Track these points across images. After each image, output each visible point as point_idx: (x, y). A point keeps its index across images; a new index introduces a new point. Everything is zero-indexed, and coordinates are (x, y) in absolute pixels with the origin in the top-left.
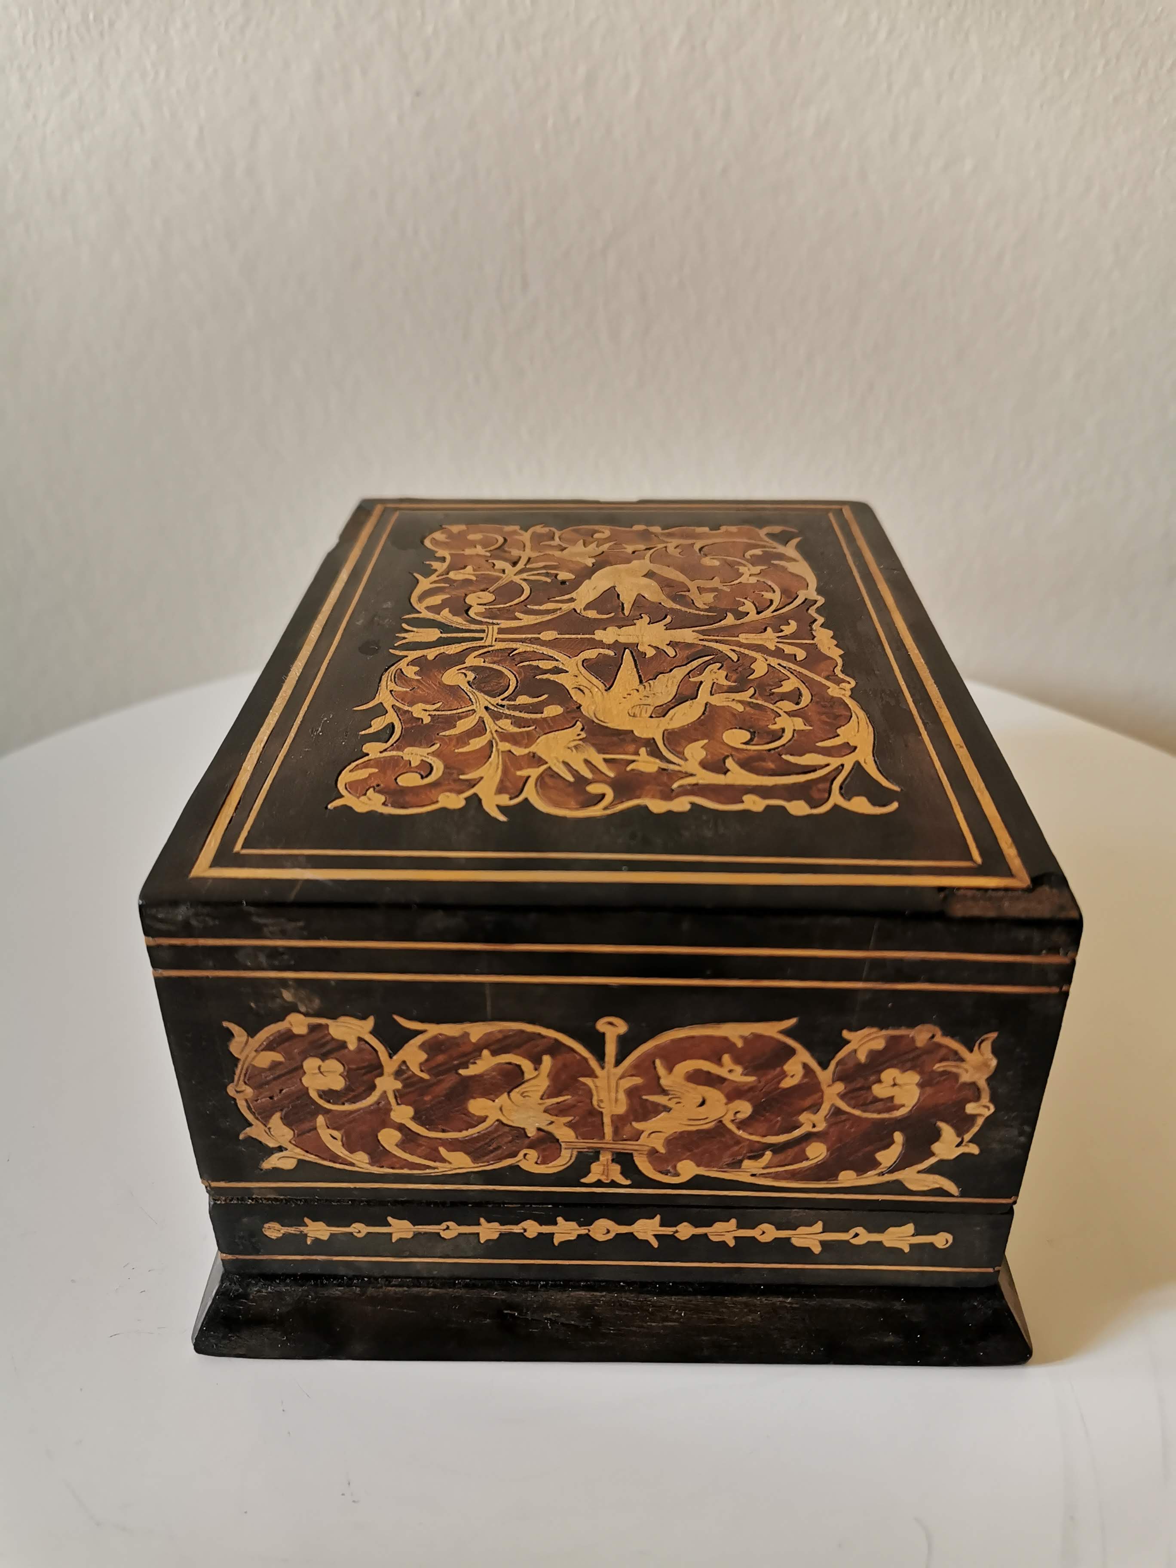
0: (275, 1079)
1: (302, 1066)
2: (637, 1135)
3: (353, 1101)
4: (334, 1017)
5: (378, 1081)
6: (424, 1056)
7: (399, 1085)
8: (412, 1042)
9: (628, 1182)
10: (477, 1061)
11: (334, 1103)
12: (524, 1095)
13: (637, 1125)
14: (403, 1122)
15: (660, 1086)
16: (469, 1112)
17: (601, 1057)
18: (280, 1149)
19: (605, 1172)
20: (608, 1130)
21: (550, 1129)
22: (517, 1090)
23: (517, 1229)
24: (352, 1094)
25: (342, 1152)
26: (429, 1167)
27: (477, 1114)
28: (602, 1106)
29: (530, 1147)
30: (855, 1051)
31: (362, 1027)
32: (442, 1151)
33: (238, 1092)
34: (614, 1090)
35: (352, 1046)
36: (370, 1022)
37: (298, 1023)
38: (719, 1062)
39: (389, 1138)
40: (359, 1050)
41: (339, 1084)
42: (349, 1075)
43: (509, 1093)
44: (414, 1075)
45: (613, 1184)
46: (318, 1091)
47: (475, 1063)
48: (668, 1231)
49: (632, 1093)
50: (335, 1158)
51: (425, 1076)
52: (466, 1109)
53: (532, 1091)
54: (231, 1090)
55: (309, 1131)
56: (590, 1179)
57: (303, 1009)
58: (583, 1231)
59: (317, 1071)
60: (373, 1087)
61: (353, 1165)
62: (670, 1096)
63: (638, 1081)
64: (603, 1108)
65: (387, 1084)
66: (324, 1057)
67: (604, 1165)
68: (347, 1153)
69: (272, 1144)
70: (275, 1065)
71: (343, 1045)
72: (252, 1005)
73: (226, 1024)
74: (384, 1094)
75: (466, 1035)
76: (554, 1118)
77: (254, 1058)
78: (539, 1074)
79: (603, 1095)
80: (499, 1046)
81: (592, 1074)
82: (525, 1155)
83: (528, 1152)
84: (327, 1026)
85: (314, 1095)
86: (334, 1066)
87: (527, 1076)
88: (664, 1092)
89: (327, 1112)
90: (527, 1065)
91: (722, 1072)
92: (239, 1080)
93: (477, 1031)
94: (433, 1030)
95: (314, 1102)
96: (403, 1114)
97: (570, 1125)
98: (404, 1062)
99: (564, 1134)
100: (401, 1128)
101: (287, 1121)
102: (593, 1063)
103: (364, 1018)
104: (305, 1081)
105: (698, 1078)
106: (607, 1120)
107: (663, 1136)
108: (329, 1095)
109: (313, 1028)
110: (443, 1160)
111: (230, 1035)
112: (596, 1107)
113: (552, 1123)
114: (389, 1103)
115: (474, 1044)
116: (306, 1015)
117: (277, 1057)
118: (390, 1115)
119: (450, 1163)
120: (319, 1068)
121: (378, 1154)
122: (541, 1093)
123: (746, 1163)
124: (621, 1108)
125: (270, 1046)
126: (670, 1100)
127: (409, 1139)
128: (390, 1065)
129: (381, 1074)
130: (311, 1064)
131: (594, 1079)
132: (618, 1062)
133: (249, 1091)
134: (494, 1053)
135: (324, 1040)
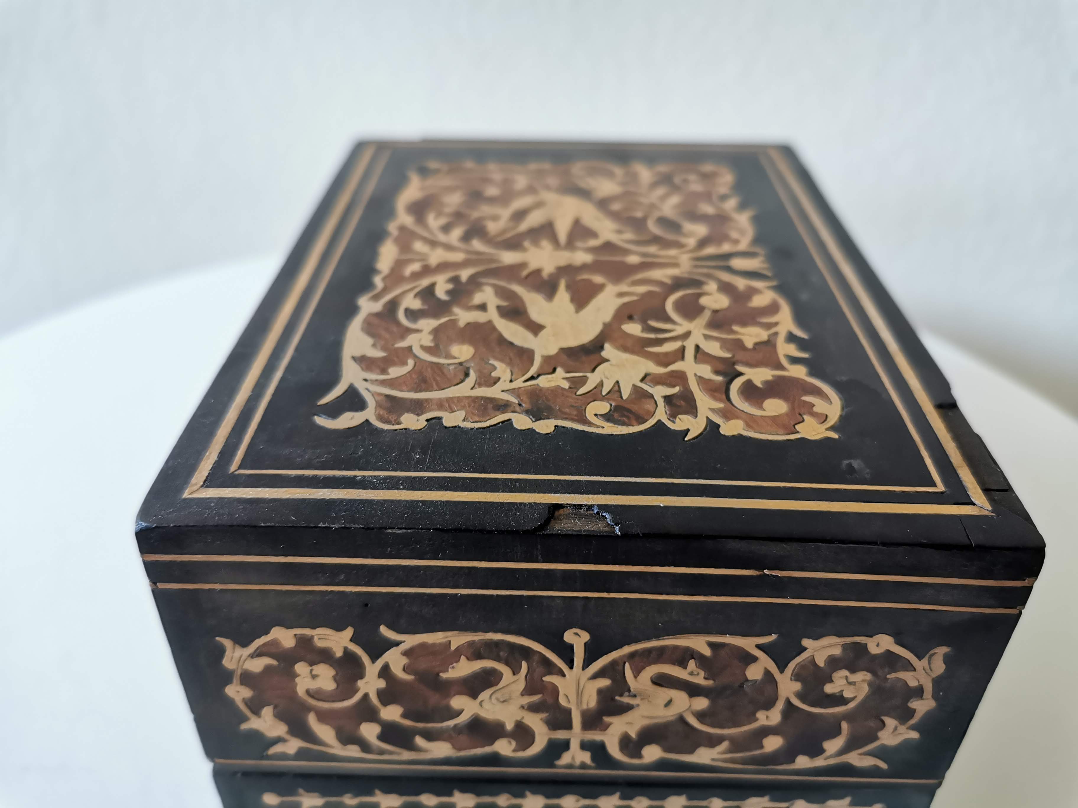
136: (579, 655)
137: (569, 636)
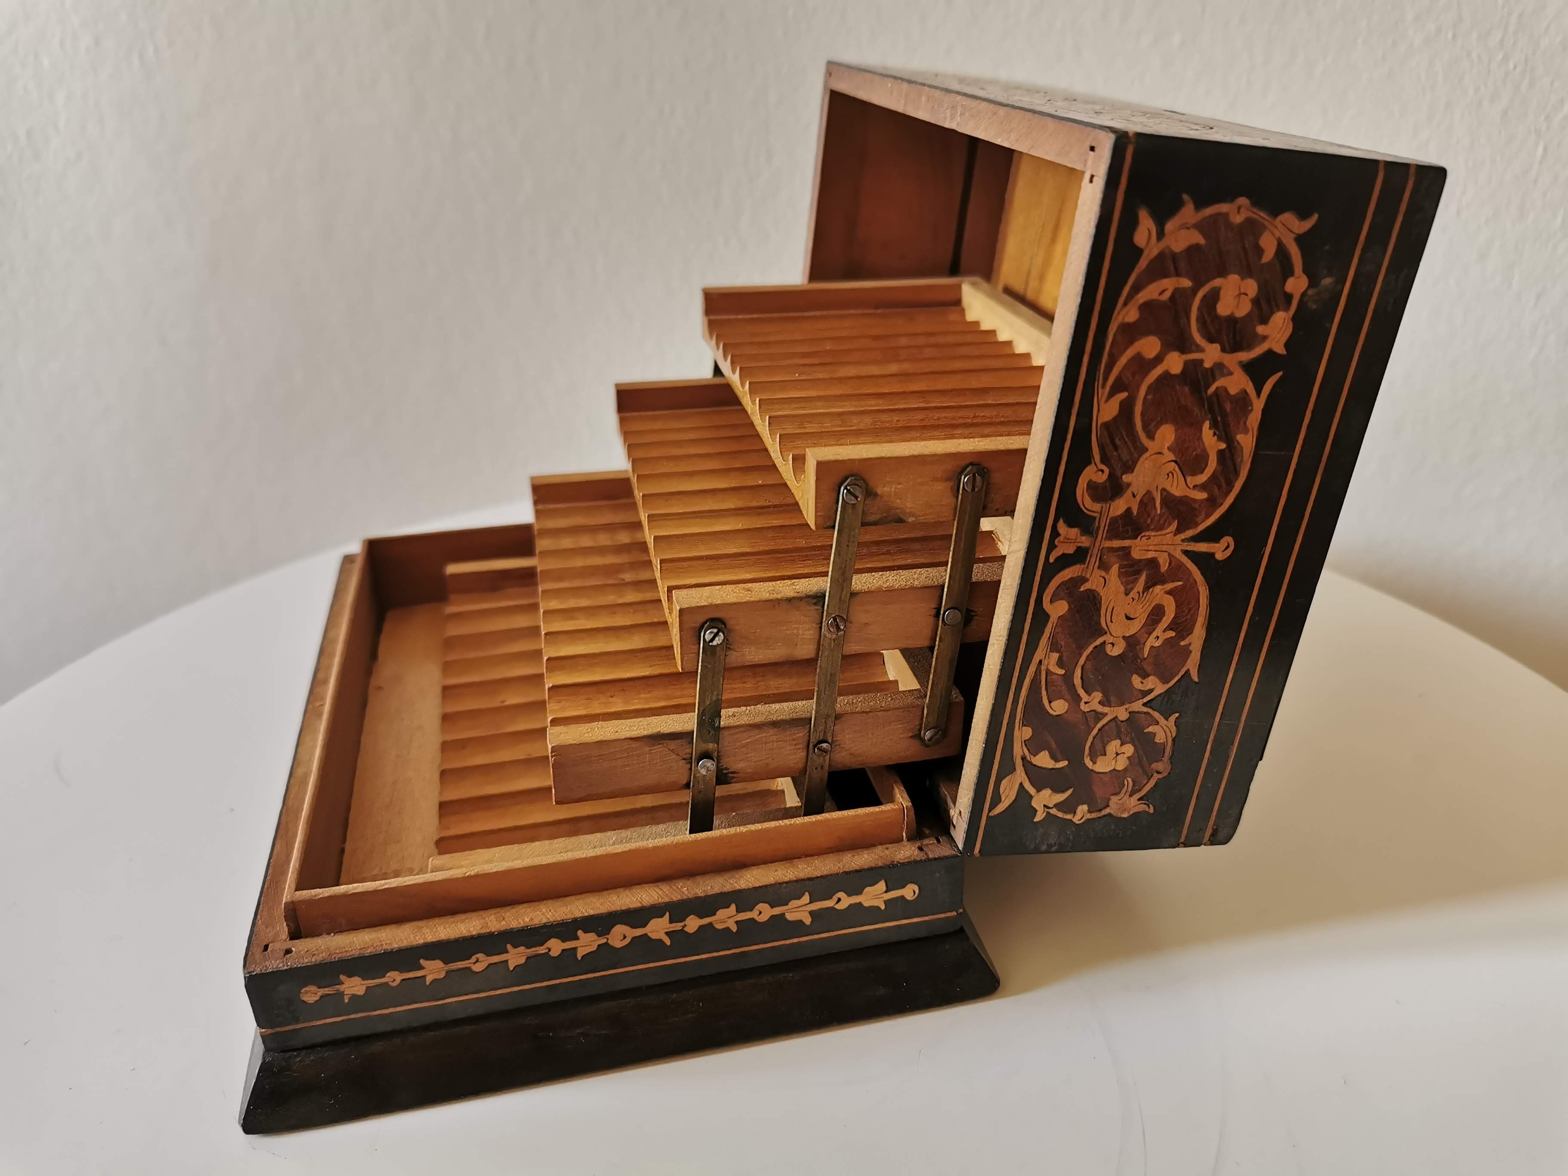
0: (1244, 248)
1: (1251, 276)
2: (1104, 566)
3: (1201, 320)
4: (1294, 319)
5: (1217, 346)
6: (1233, 391)
7: (1207, 365)
8: (1251, 384)
9: (1051, 560)
10: (1216, 437)
11: (1202, 300)
12: (1170, 474)
13: (1115, 569)
14: (1165, 362)
15: (1154, 584)
16: (1162, 424)
17: (1197, 539)
18: (1161, 235)
19: (1067, 540)
20: (1117, 543)
21: (1128, 494)
22: (1177, 468)
23: (541, 950)
24: (1208, 320)
25: (1143, 296)
26: (1105, 379)
27: (1158, 432)
28: (1143, 539)
29: (1111, 475)
30: (1157, 723)
31: (1277, 342)
32: (1124, 395)
33: (1239, 208)
34: (1157, 548)
35: (1261, 329)
36: (1280, 349)
37: (1297, 284)
38: (1169, 628)
39: (1150, 346)
40: (1255, 335)
41: (1224, 309)
42: (1231, 320)
43: (1175, 461)
44: (1214, 380)
45: (1052, 547)
46: (1220, 289)
47: (1214, 435)
48: (678, 926)
49: (1153, 563)
50: (1137, 288)
51: (1212, 389)
52: (1166, 422)
53: (1173, 481)
54: (1243, 201)
55: (1176, 269)
56: (1062, 528)
57: (1310, 292)
58: (603, 941)
59: (1242, 291)
60: (1211, 340)
61: (1125, 304)
62: (1141, 593)
63: (1164, 568)
64: (1141, 540)
65: (1211, 354)
66: (1256, 302)
67: (1076, 539)
68: (1141, 301)
69: (1169, 226)
70: (1260, 251)
71: (1264, 321)
72: (1327, 247)
73: (1316, 217)
74: (1200, 349)
75: (1246, 431)
76: (1138, 498)
77: (1273, 234)
78: (1189, 488)
79: (1156, 540)
80: (1229, 457)
81: (1178, 531)
82: (1102, 471)
83: (1105, 473)
84: (1287, 309)
85: (1217, 282)
86: (1243, 309)
87: (1189, 479)
88: (1147, 588)
89: (1194, 291)
90: (1202, 478)
91: (1158, 631)
92: (1253, 212)
93: (1247, 441)
94: (1258, 405)
95: (1208, 280)
96: (1174, 363)
97: (1129, 510)
98: (1231, 374)
99: (1118, 507)
100: (1158, 359)
101: (1193, 249)
102: (1190, 533)
103: (1287, 345)
104: (1234, 278)
105: (1157, 613)
106: (1126, 543)
107: (1099, 590)
108: (1213, 297)
109: (1289, 297)
110: (1111, 395)
111: (1303, 216)
112: (1143, 534)
113: (1134, 496)
114: (1190, 352)
115: (1236, 436)
116: (1304, 294)
117: (1269, 254)
118: (1174, 350)
119: (1107, 401)
120: (1246, 295)
121: (1131, 333)
122: (1168, 488)
123: (1055, 656)
124: (1136, 555)
125: (1282, 252)
126: (1138, 592)
127: (1142, 365)
128: (1233, 360)
129: (1223, 350)
130: (1251, 287)
131: (1173, 533)
132: (1186, 553)
133: (1238, 219)
134: (1221, 453)
135: (1273, 304)
136: (1203, 547)
137: (1228, 540)
